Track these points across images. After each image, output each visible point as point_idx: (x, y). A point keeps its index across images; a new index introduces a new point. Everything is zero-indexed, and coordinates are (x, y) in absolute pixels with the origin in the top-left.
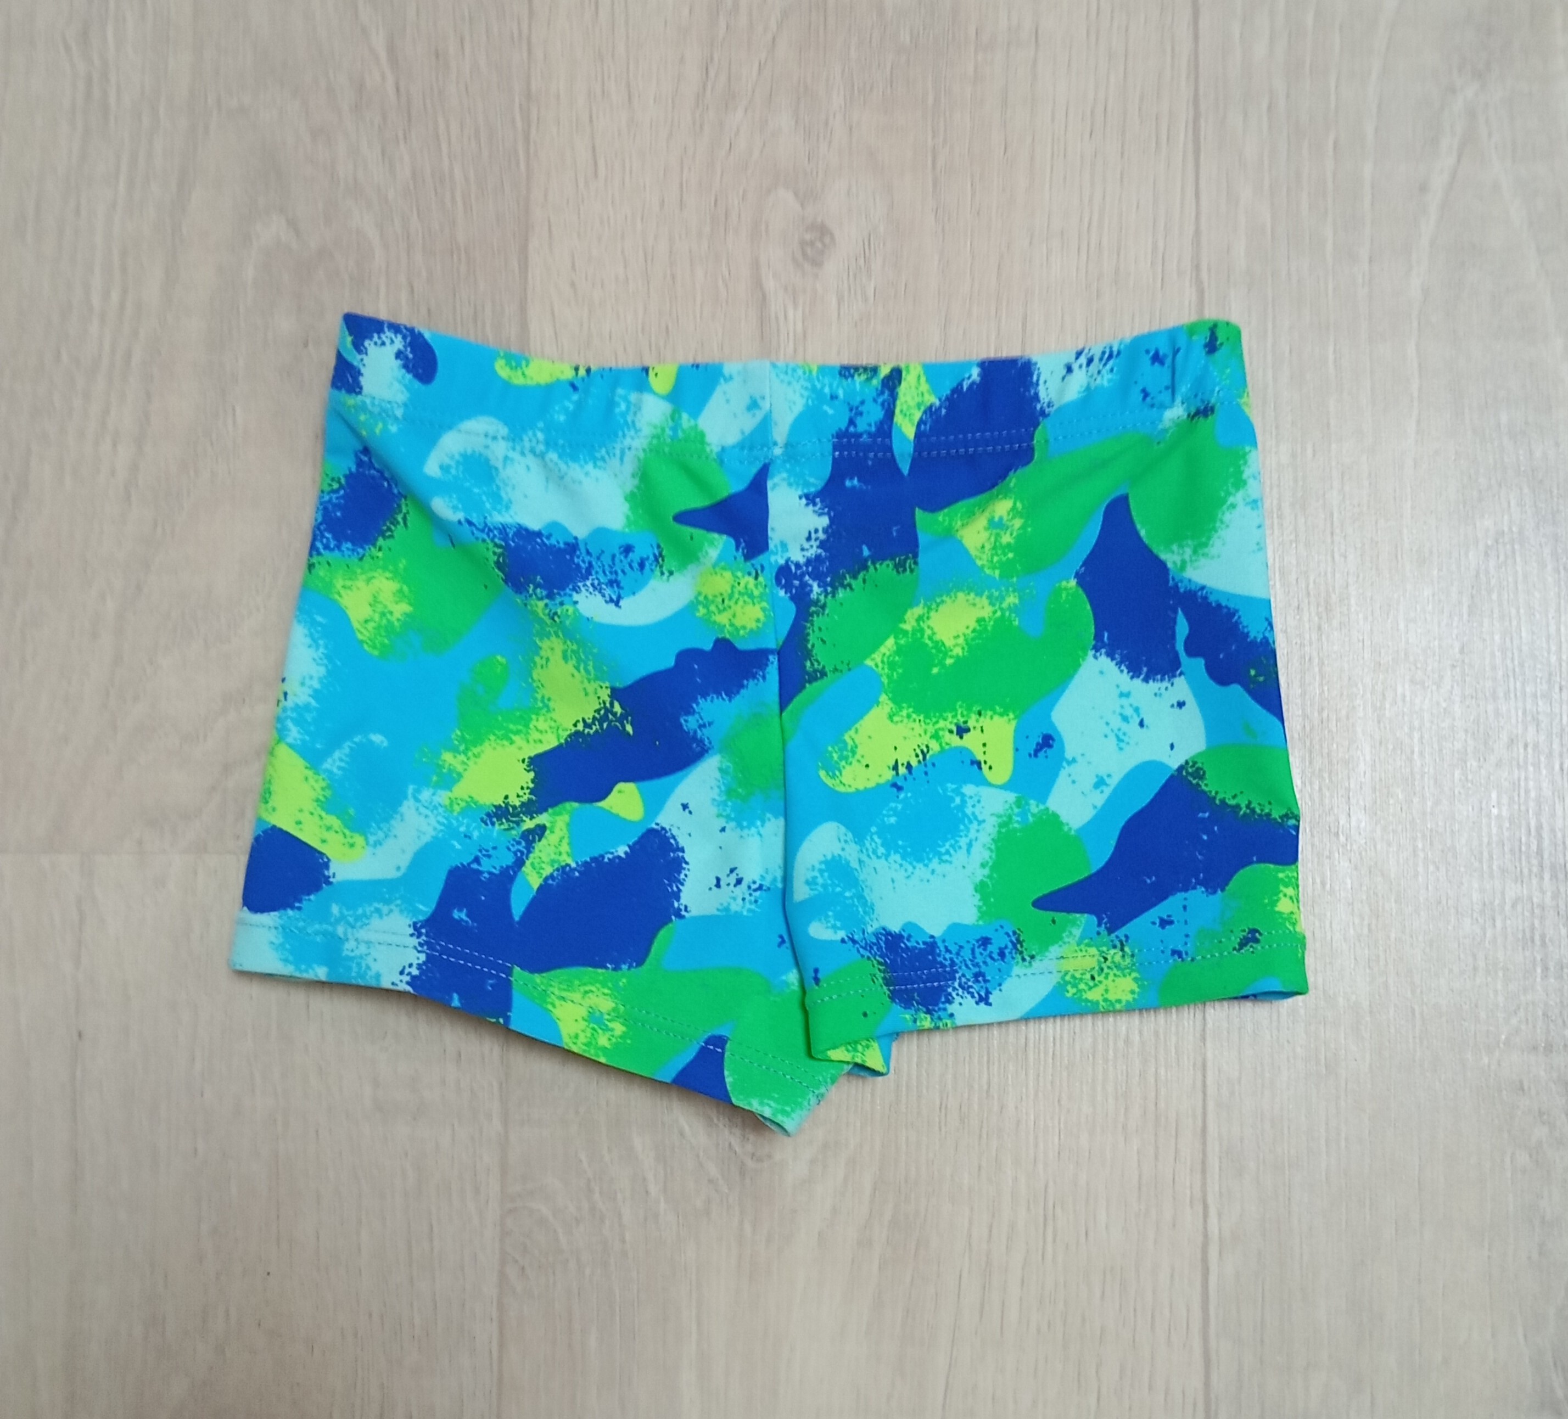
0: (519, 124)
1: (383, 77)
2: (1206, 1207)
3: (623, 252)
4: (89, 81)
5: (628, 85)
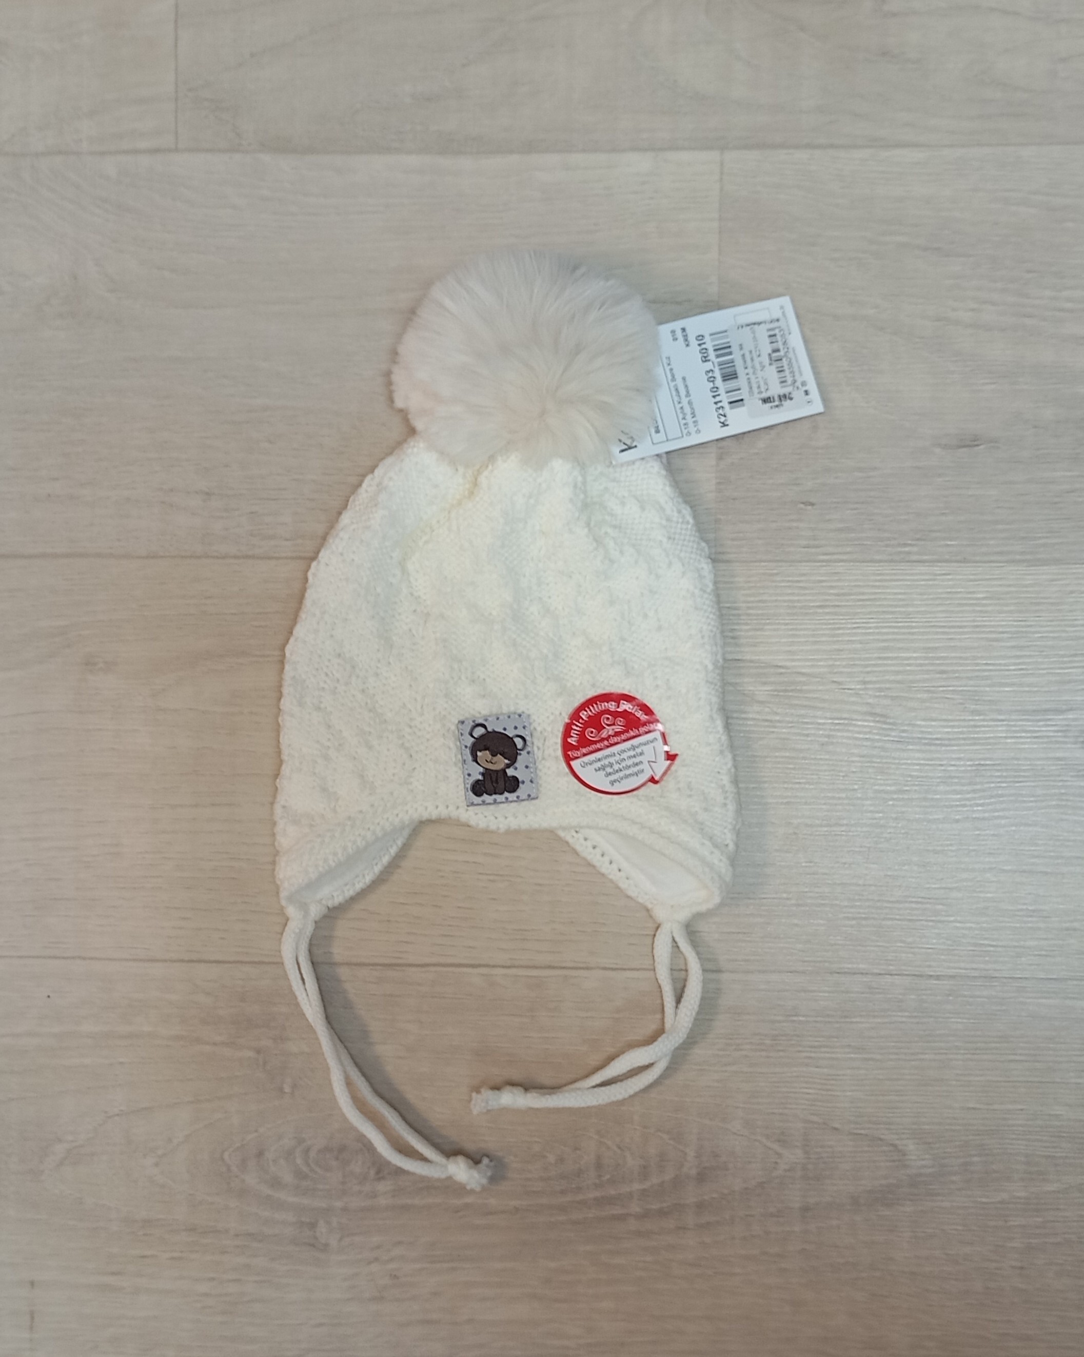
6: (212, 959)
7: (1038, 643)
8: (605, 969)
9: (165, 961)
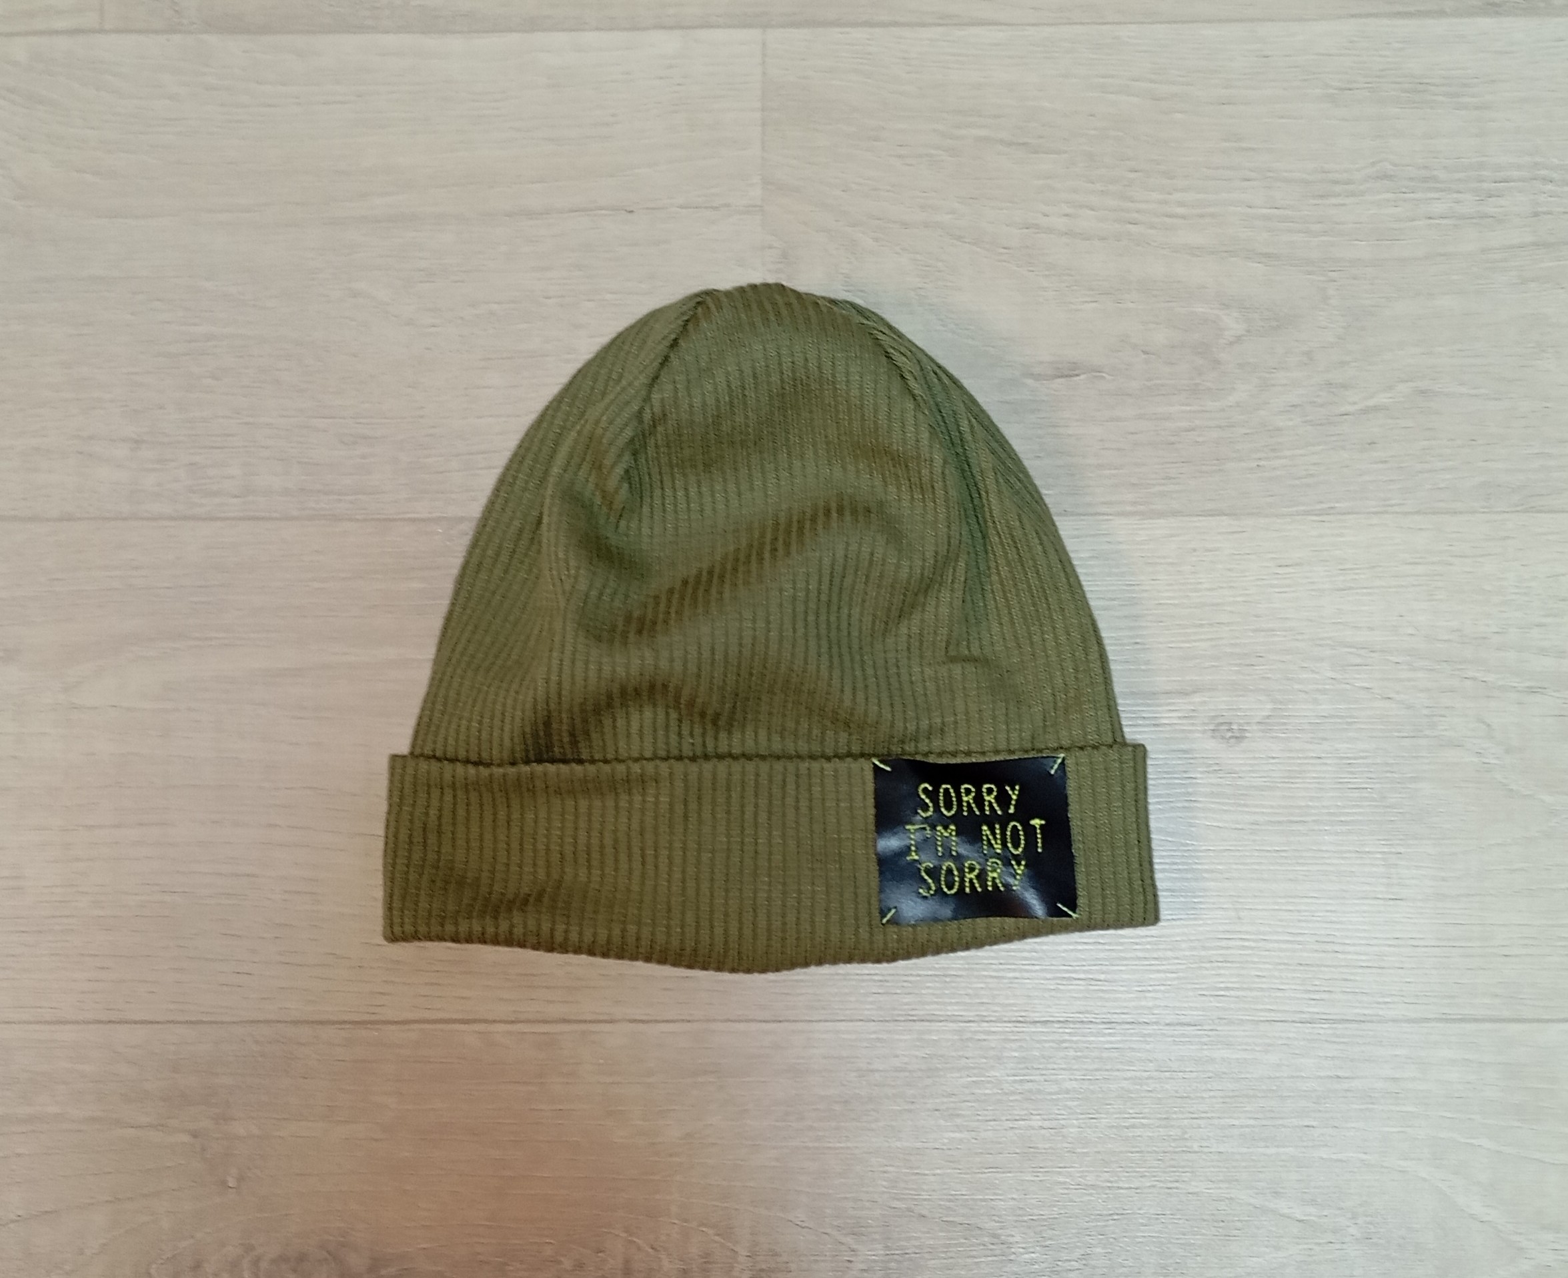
0: (1319, 507)
1: (1355, 403)
2: (512, 1022)
3: (1222, 588)
4: (1348, 182)
5: (1351, 588)
6: (137, 1018)
7: (1156, 612)
8: (634, 1021)
9: (77, 1022)
